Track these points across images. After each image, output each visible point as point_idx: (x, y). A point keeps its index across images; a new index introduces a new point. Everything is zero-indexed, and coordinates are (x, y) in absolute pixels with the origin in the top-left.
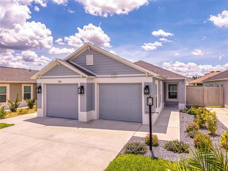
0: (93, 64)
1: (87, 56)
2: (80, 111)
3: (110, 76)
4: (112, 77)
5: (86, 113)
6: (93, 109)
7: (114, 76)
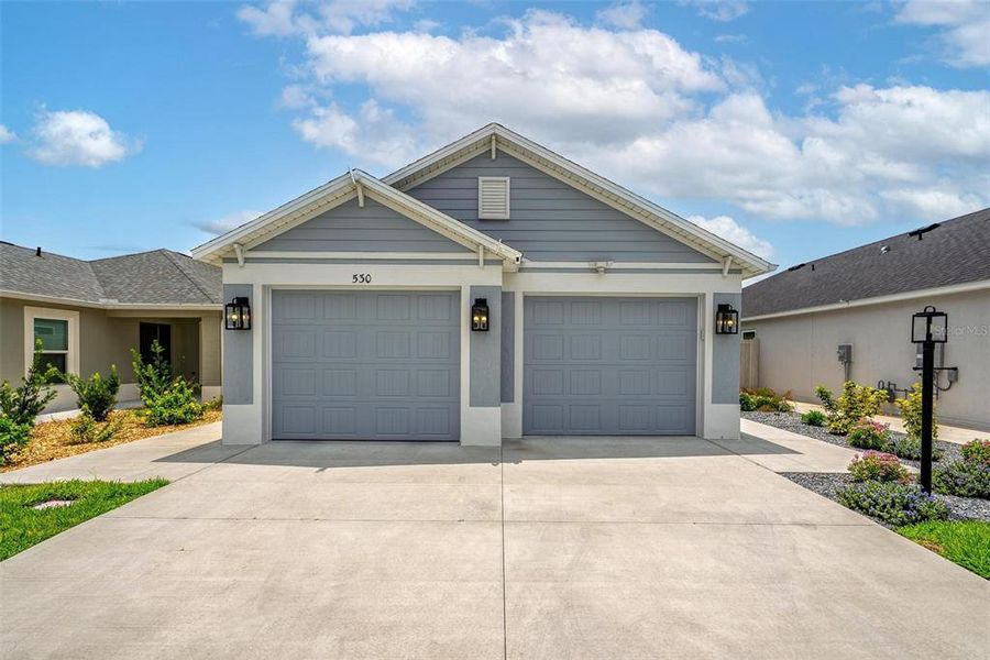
0: (508, 217)
1: (480, 178)
2: (472, 405)
3: (585, 265)
4: (596, 271)
5: (497, 410)
6: (506, 396)
7: (600, 264)
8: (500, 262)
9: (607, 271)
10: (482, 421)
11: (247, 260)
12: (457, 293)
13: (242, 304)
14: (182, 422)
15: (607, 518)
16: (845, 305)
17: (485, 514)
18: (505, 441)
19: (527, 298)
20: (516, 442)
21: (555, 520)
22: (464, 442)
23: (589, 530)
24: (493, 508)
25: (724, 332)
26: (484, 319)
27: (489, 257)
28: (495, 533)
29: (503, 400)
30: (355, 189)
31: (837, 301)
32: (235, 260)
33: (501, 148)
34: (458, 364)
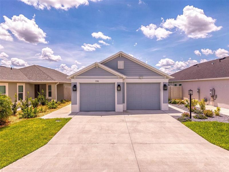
0: (123, 68)
1: (118, 61)
2: (117, 104)
3: (138, 77)
4: (140, 78)
5: (122, 105)
6: (124, 102)
7: (141, 77)
8: (122, 78)
9: (142, 78)
10: (120, 107)
11: (76, 78)
12: (114, 83)
13: (75, 86)
14: (55, 108)
15: (141, 121)
16: (198, 80)
17: (123, 121)
18: (123, 111)
19: (127, 83)
20: (126, 111)
21: (133, 122)
22: (116, 111)
23: (138, 123)
24: (124, 120)
25: (164, 90)
26: (120, 89)
27: (120, 77)
28: (125, 123)
29: (123, 103)
30: (96, 65)
31: (196, 79)
32: (74, 78)
33: (122, 55)
34: (115, 96)
